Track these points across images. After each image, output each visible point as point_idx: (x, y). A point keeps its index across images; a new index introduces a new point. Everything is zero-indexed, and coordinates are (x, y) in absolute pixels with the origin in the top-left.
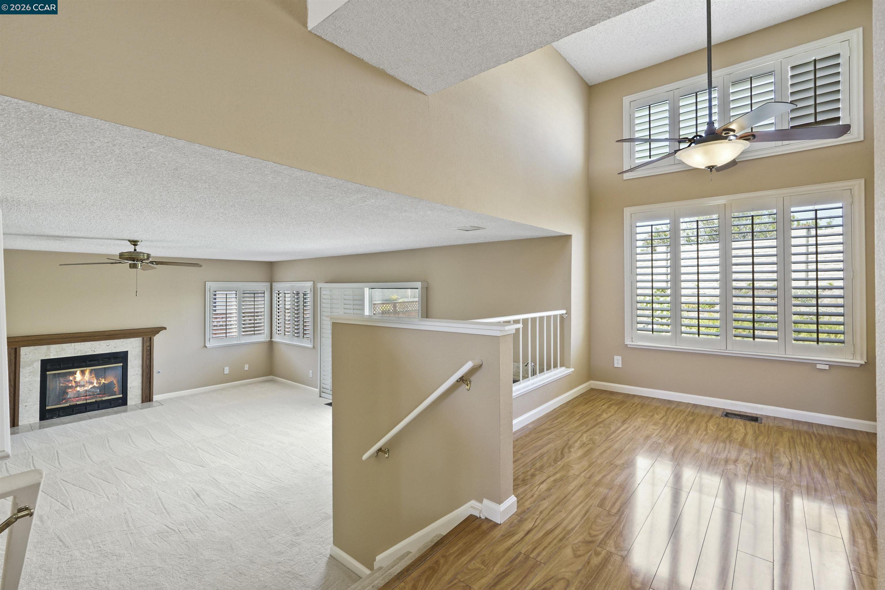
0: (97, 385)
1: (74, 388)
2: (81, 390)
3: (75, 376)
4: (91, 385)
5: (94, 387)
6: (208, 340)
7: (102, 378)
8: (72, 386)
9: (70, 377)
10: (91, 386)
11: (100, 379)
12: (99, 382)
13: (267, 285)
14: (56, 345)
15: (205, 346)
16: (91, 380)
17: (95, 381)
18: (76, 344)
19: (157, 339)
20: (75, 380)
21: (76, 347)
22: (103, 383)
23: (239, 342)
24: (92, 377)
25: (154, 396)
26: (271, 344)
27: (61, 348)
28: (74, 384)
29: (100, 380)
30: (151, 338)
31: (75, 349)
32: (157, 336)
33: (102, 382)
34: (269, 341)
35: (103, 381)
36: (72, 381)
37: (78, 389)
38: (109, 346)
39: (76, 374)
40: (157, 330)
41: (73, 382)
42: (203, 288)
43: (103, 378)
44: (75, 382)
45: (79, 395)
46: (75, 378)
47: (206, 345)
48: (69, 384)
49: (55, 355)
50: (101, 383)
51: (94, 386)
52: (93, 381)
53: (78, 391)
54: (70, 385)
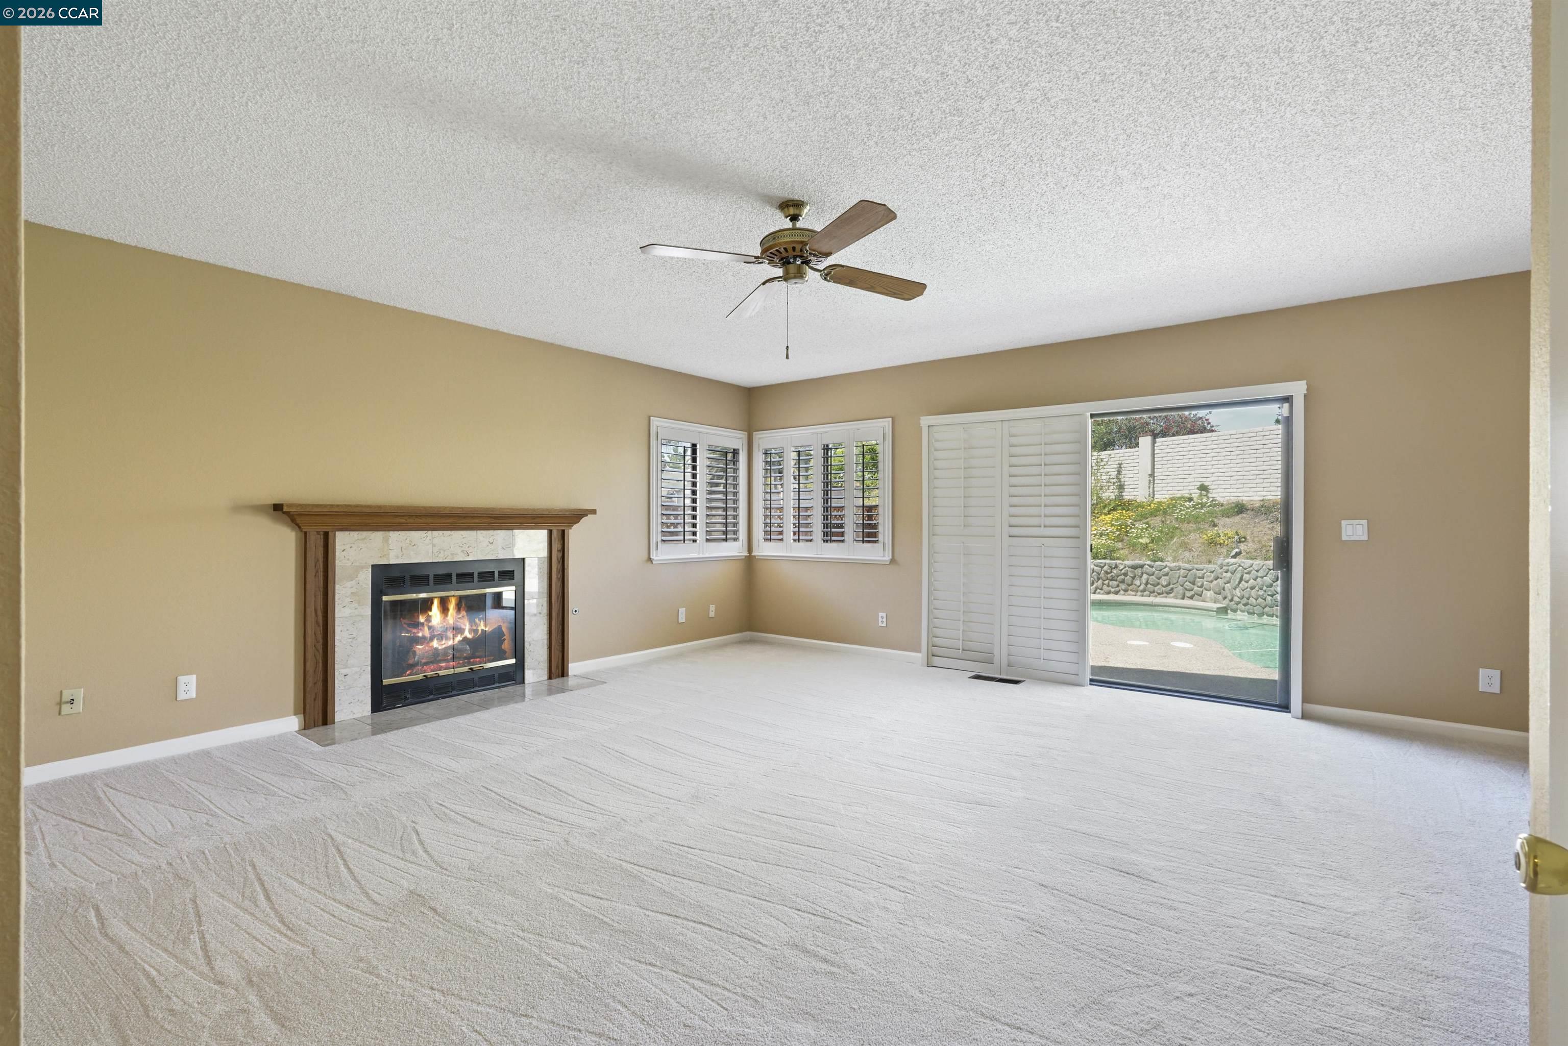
0: (469, 636)
1: (428, 643)
2: (440, 648)
3: (430, 613)
4: (459, 636)
5: (465, 639)
6: (654, 549)
7: (480, 620)
8: (424, 638)
9: (420, 617)
10: (459, 638)
11: (477, 620)
12: (475, 628)
13: (741, 436)
14: (399, 532)
15: (650, 560)
16: (458, 624)
17: (467, 627)
18: (435, 533)
19: (575, 534)
20: (430, 624)
21: (435, 541)
22: (482, 630)
23: (701, 556)
24: (460, 616)
25: (570, 665)
26: (750, 562)
27: (408, 541)
28: (426, 632)
29: (476, 625)
30: (563, 531)
31: (434, 545)
32: (575, 526)
33: (480, 628)
34: (746, 556)
35: (482, 627)
36: (423, 624)
37: (435, 644)
38: (492, 543)
39: (430, 610)
40: (576, 516)
41: (426, 628)
42: (647, 429)
43: (482, 618)
44: (430, 628)
45: (436, 657)
46: (429, 619)
47: (651, 557)
48: (418, 633)
49: (397, 557)
50: (477, 630)
51: (466, 637)
52: (463, 627)
53: (436, 649)
54: (420, 635)
